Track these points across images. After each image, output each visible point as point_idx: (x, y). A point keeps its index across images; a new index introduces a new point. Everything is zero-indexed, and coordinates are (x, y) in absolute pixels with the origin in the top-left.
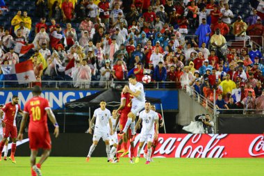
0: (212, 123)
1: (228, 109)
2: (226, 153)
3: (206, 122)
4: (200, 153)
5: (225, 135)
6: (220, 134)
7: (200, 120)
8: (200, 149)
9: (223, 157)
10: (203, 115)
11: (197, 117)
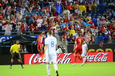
1: (72, 42)
2: (71, 61)
3: (62, 48)
7: (60, 47)
9: (70, 63)
10: (61, 45)
11: (59, 46)
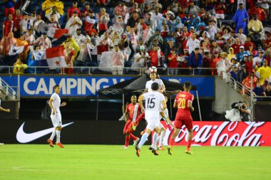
0: (249, 111)
1: (265, 96)
2: (263, 142)
3: (242, 110)
4: (237, 141)
5: (262, 123)
6: (257, 122)
7: (237, 108)
8: (236, 137)
10: (240, 102)
11: (234, 104)
